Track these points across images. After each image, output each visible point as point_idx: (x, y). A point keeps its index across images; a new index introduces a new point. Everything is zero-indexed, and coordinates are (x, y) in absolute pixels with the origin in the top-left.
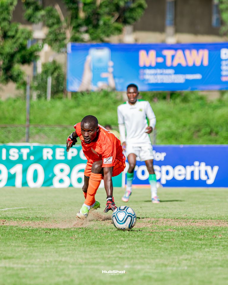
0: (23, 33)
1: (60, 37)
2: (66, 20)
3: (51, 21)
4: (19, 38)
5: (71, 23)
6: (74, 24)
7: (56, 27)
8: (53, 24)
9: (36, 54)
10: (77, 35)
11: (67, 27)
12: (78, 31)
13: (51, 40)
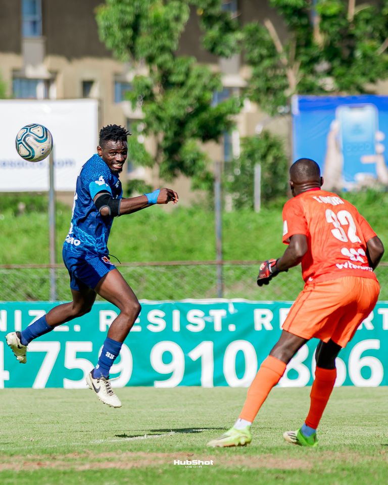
0: (199, 76)
1: (276, 84)
2: (287, 50)
3: (256, 53)
4: (193, 87)
5: (297, 55)
6: (304, 58)
7: (267, 63)
8: (262, 58)
9: (230, 117)
10: (310, 79)
11: (289, 66)
12: (313, 72)
13: (258, 90)
